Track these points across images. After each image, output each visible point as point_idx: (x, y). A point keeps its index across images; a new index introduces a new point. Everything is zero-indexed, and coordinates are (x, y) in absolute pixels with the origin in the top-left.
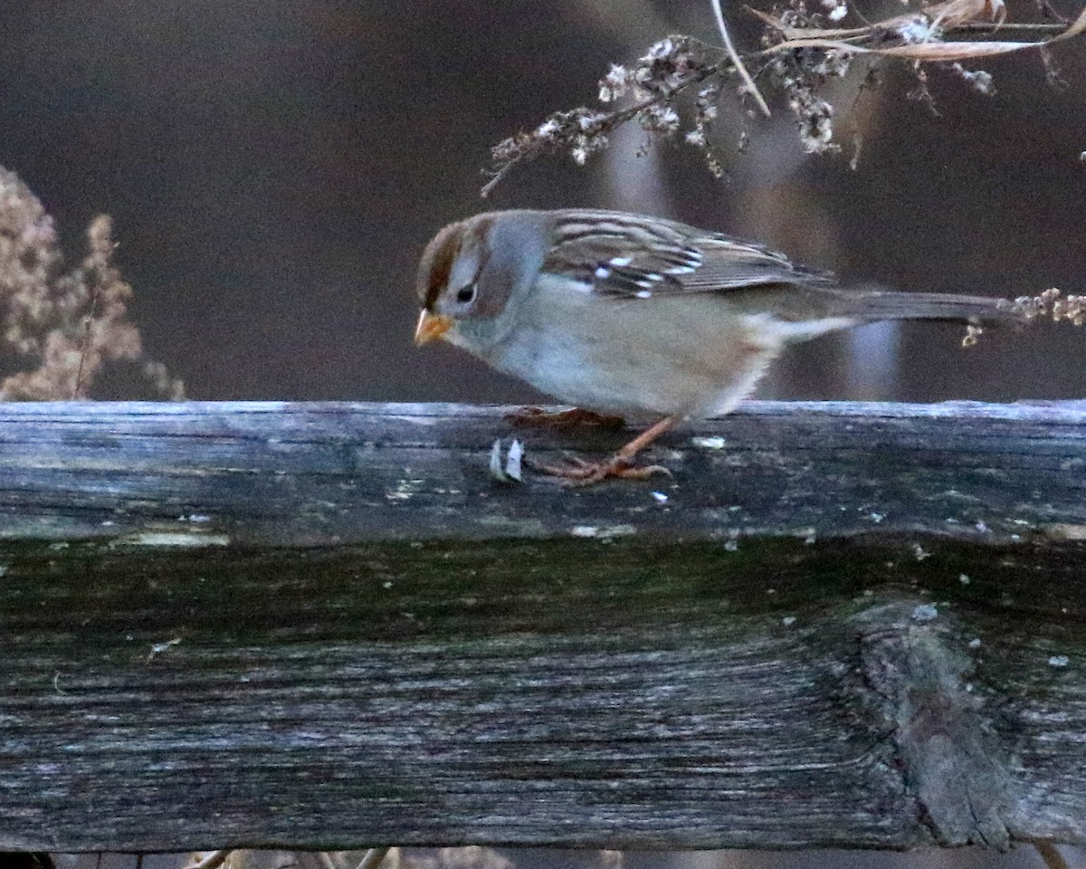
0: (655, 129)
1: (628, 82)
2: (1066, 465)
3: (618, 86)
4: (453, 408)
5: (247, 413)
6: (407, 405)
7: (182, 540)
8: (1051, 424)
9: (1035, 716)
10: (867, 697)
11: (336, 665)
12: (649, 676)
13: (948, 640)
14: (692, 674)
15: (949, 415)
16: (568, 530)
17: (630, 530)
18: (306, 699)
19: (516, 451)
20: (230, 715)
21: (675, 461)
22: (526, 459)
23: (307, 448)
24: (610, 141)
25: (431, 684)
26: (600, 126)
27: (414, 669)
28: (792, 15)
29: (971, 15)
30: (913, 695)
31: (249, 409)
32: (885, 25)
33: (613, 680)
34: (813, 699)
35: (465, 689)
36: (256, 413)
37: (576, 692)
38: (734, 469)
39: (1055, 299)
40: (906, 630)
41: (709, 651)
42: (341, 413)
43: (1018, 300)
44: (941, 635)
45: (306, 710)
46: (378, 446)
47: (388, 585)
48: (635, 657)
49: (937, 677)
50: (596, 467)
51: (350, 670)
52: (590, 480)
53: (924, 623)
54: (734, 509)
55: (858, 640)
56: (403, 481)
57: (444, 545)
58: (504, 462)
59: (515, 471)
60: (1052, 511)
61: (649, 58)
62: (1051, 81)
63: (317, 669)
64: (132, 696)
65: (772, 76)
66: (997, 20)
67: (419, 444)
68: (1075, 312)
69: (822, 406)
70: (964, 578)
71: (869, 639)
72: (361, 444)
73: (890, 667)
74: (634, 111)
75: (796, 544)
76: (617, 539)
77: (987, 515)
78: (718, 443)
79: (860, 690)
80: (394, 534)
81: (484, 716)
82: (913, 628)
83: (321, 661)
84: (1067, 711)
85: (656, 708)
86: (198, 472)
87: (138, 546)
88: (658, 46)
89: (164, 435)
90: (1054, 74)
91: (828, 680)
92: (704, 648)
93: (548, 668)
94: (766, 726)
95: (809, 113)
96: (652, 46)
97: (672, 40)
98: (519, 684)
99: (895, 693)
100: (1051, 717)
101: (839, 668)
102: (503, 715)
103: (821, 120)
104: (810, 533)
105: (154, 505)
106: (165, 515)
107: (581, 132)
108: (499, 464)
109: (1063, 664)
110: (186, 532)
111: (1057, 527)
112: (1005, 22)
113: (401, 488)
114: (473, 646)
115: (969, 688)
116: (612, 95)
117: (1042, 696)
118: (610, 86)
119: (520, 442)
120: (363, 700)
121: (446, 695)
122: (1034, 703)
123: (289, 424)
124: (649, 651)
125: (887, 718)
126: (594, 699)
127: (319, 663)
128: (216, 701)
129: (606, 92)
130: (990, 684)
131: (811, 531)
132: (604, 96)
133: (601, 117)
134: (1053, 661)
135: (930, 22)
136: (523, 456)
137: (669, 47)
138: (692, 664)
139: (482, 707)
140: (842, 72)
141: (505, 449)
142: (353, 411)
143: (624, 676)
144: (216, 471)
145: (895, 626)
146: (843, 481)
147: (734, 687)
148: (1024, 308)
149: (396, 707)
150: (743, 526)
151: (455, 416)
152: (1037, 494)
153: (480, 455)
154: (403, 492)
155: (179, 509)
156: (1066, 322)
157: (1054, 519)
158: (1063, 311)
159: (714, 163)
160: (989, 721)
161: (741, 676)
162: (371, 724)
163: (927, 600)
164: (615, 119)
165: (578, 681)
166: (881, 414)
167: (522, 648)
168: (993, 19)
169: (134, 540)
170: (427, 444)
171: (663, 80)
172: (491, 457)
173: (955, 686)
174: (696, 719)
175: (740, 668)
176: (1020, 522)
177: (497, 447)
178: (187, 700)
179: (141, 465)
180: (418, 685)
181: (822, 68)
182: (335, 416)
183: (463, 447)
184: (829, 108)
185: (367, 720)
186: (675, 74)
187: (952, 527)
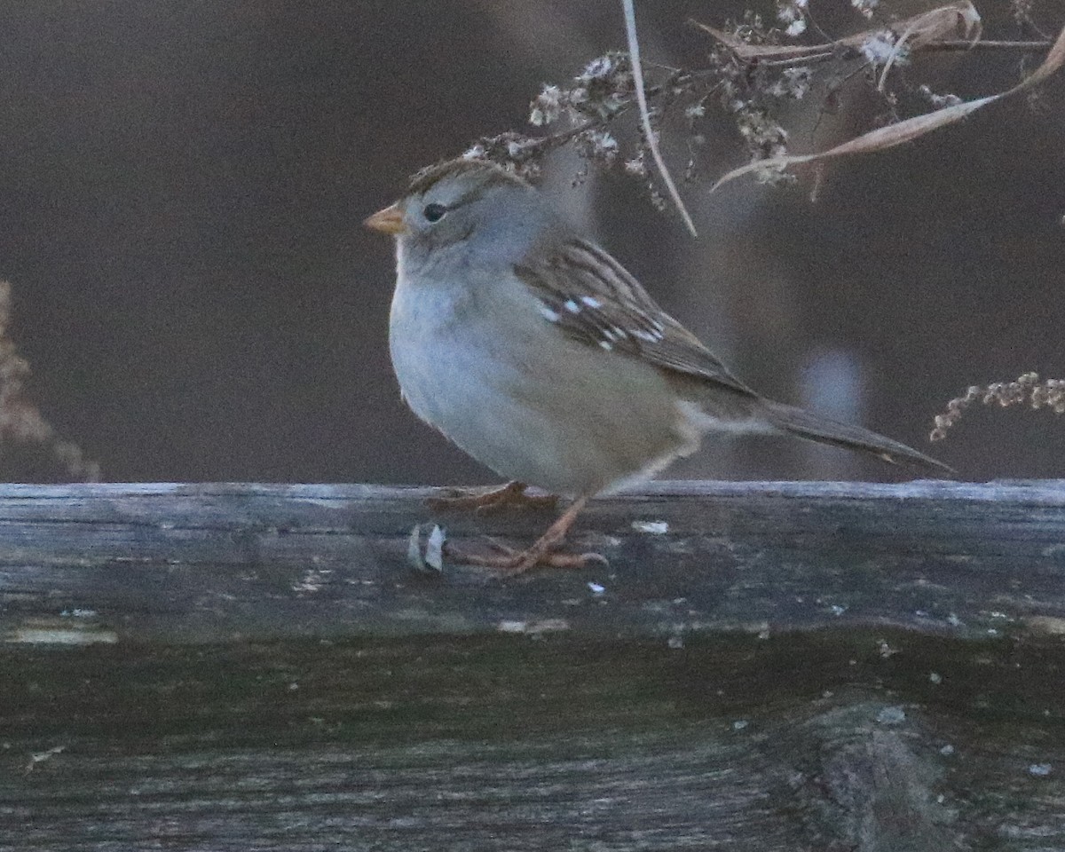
0: (591, 156)
1: (562, 104)
2: (1049, 551)
3: (551, 108)
4: (367, 490)
5: (137, 495)
6: (315, 487)
7: (65, 637)
8: (1031, 506)
9: (1014, 831)
10: (828, 811)
11: (237, 775)
12: (585, 787)
13: (917, 748)
14: (633, 785)
15: (917, 495)
16: (494, 624)
17: (564, 625)
18: (203, 813)
19: (437, 537)
20: (118, 832)
21: (613, 548)
22: (449, 546)
23: (204, 534)
24: (541, 168)
25: (343, 797)
26: (530, 152)
27: (322, 780)
28: (746, 30)
29: (943, 31)
30: (877, 808)
31: (139, 491)
32: (846, 41)
33: (543, 791)
34: (767, 812)
35: (379, 802)
36: (146, 495)
37: (504, 805)
38: (680, 556)
39: (1034, 384)
40: (871, 736)
41: (649, 760)
42: (240, 495)
43: (991, 387)
44: (910, 740)
45: (203, 826)
46: (283, 532)
47: (294, 686)
48: (569, 765)
49: (904, 785)
50: (525, 554)
51: (254, 781)
52: (519, 570)
53: (891, 727)
54: (678, 601)
55: (817, 747)
56: (311, 571)
57: (357, 642)
58: (423, 550)
59: (435, 560)
60: (1033, 603)
61: (586, 77)
62: (1032, 106)
63: (214, 780)
64: (9, 811)
65: (722, 98)
66: (972, 37)
67: (329, 529)
68: (1055, 399)
69: (777, 486)
70: (934, 677)
71: (829, 745)
72: (263, 531)
73: (853, 777)
74: (569, 137)
75: (747, 639)
76: (549, 635)
77: (960, 607)
78: (662, 528)
79: (820, 802)
80: (301, 630)
81: (402, 832)
82: (878, 733)
83: (219, 772)
84: (1050, 824)
85: (592, 823)
86: (82, 562)
87: (14, 644)
88: (596, 63)
89: (44, 521)
90: (1035, 96)
91: (782, 791)
92: (645, 755)
93: (474, 779)
94: (715, 843)
95: (761, 141)
96: (589, 64)
97: (611, 56)
98: (440, 797)
99: (859, 806)
100: (1032, 832)
101: (795, 778)
102: (422, 831)
103: (774, 148)
104: (763, 629)
105: (33, 598)
106: (46, 609)
107: (510, 159)
108: (418, 551)
109: (1045, 772)
110: (68, 628)
111: (1038, 620)
112: (982, 39)
113: (309, 579)
114: (387, 755)
115: (941, 799)
116: (544, 118)
117: (1023, 807)
118: (542, 107)
119: (441, 528)
120: (266, 814)
121: (360, 809)
122: (1013, 815)
123: (183, 507)
124: (586, 759)
125: (850, 832)
126: (523, 813)
127: (216, 774)
128: (103, 817)
129: (537, 114)
130: (965, 795)
131: (765, 626)
132: (535, 118)
133: (531, 142)
134: (1035, 769)
135: (897, 38)
136: (445, 544)
137: (607, 65)
138: (633, 773)
139: (400, 822)
140: (799, 93)
141: (425, 535)
142: (255, 494)
143: (558, 787)
144: (101, 560)
145: (858, 730)
146: (800, 570)
147: (679, 799)
148: (998, 396)
149: (303, 822)
150: (687, 619)
151: (368, 499)
152: (1015, 584)
153: (396, 542)
154: (311, 583)
155: (59, 603)
156: (1046, 409)
157: (1035, 612)
158: (1042, 397)
159: (657, 194)
160: (962, 836)
161: (689, 787)
162: (275, 841)
163: (894, 702)
164: (547, 145)
165: (505, 793)
166: (841, 495)
167: (445, 756)
168: (967, 36)
169: (11, 637)
170: (337, 530)
171: (601, 101)
172: (409, 544)
173: (925, 798)
174: (636, 834)
175: (687, 778)
176: (996, 615)
177: (416, 532)
178: (71, 816)
179: (19, 553)
180: (326, 798)
181: (777, 90)
182: (235, 499)
183: (377, 533)
184: (785, 134)
185: (273, 837)
186: (615, 95)
187: (922, 621)
